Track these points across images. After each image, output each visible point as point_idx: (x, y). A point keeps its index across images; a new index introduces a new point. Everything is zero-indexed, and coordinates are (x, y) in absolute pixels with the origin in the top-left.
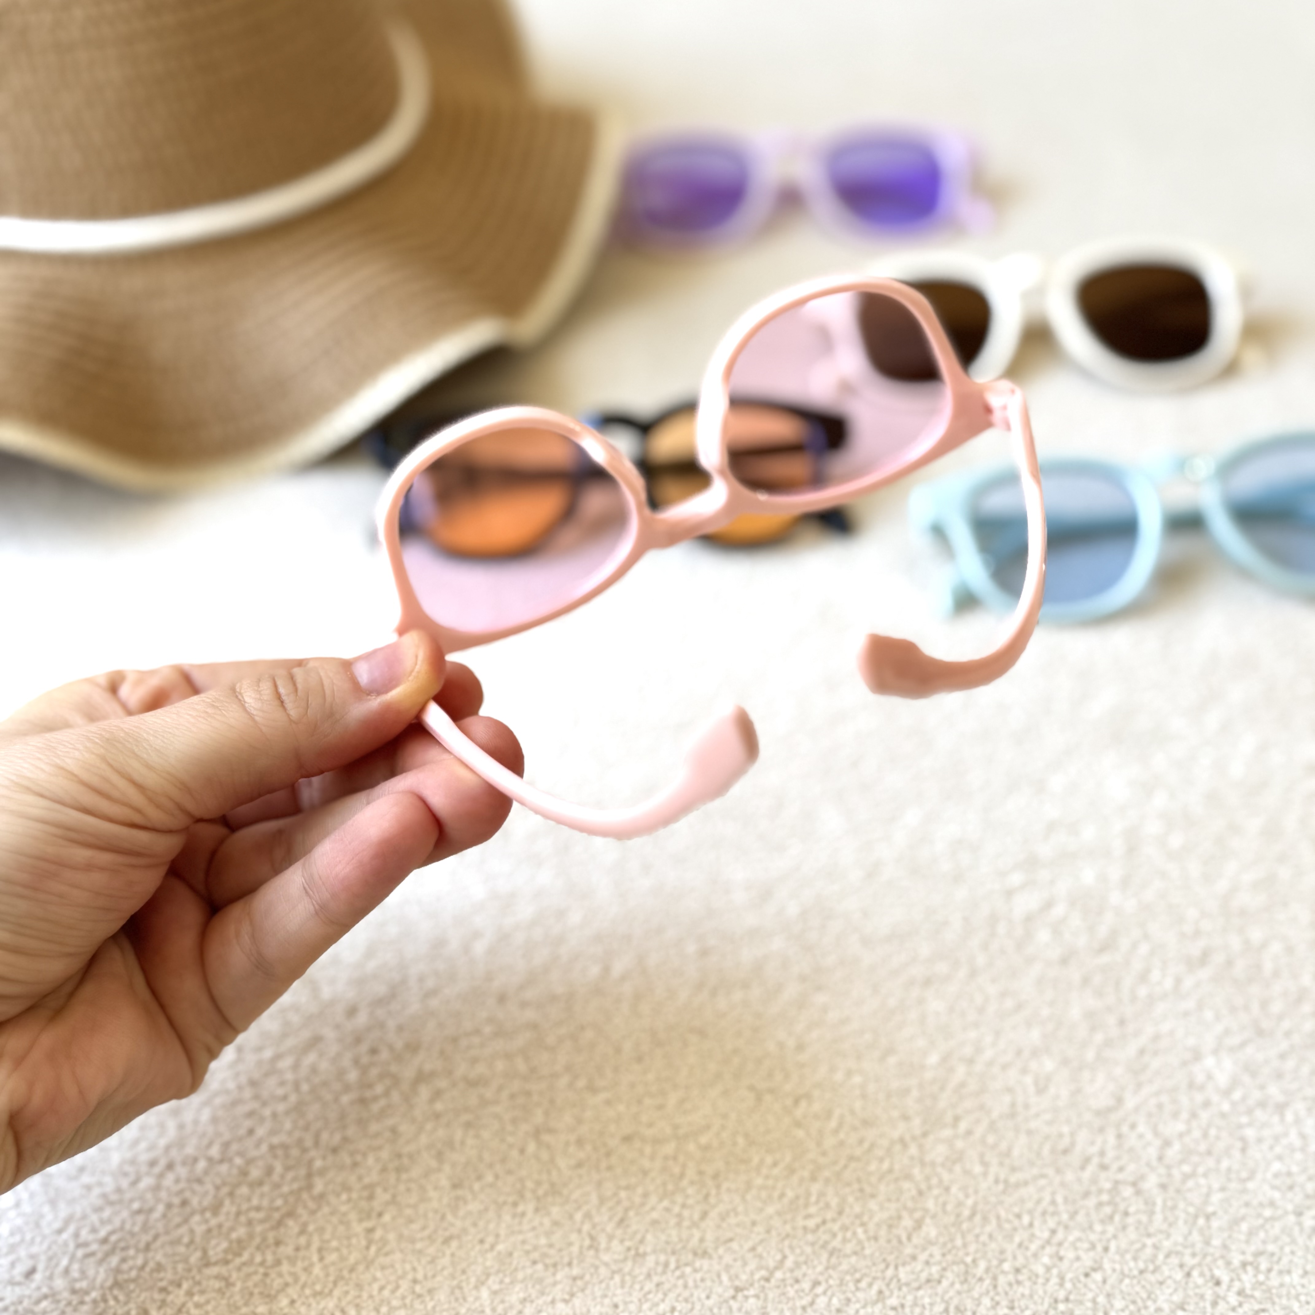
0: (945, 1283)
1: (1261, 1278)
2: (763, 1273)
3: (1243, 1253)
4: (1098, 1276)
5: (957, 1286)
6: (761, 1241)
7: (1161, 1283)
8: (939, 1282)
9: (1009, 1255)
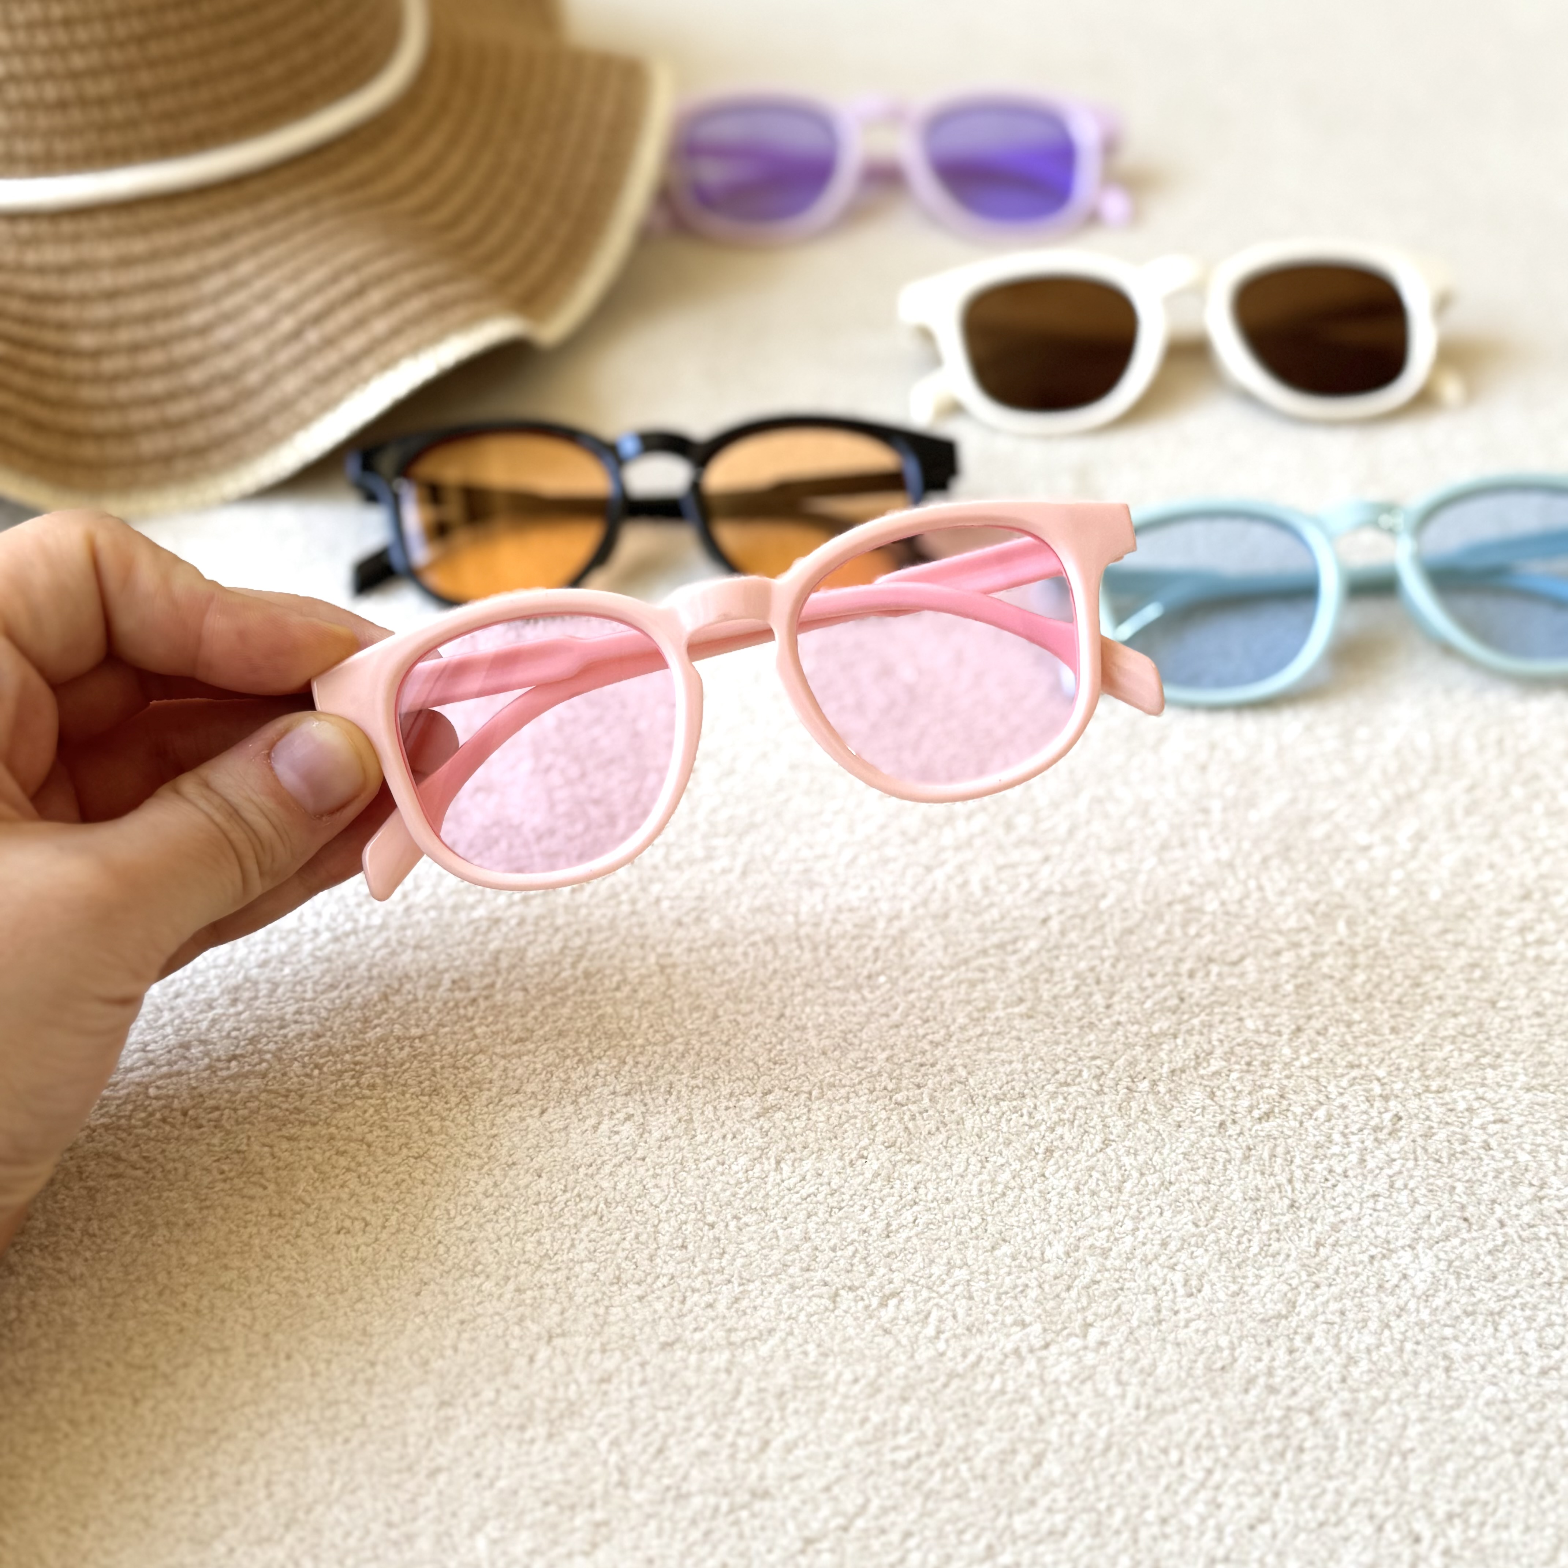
0: (1072, 1537)
1: (1472, 1533)
2: (840, 1521)
3: (1450, 1502)
4: (1265, 1530)
5: (1088, 1541)
6: (839, 1480)
7: (1346, 1539)
8: (1064, 1534)
9: (1153, 1499)
